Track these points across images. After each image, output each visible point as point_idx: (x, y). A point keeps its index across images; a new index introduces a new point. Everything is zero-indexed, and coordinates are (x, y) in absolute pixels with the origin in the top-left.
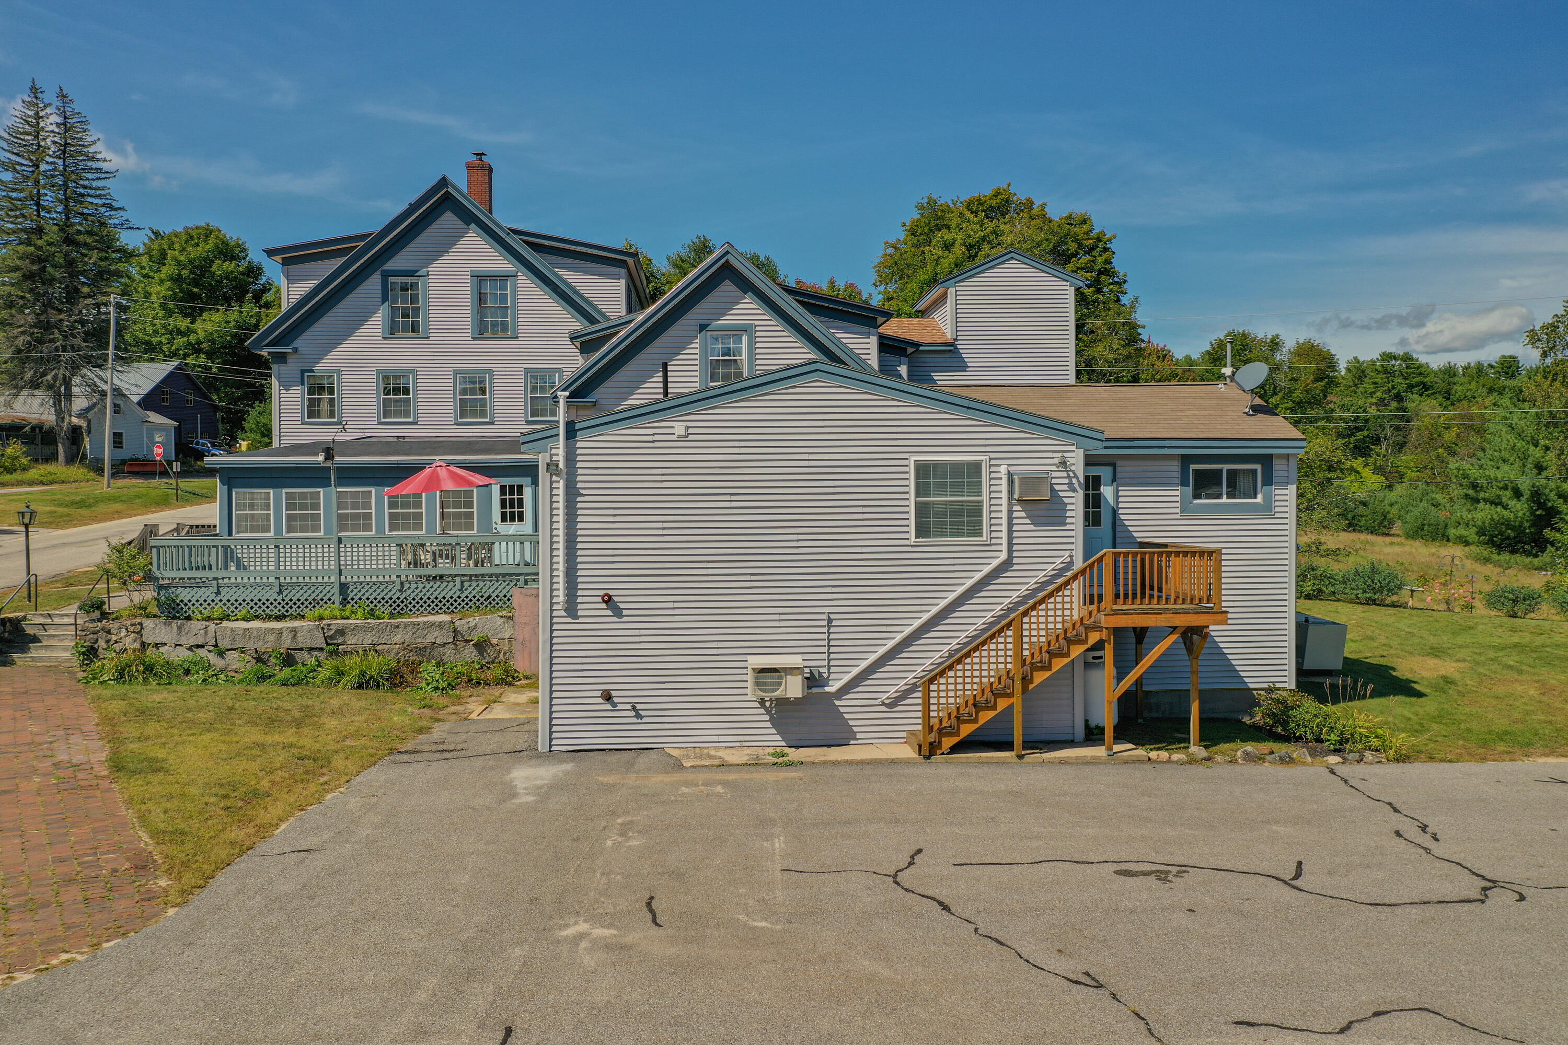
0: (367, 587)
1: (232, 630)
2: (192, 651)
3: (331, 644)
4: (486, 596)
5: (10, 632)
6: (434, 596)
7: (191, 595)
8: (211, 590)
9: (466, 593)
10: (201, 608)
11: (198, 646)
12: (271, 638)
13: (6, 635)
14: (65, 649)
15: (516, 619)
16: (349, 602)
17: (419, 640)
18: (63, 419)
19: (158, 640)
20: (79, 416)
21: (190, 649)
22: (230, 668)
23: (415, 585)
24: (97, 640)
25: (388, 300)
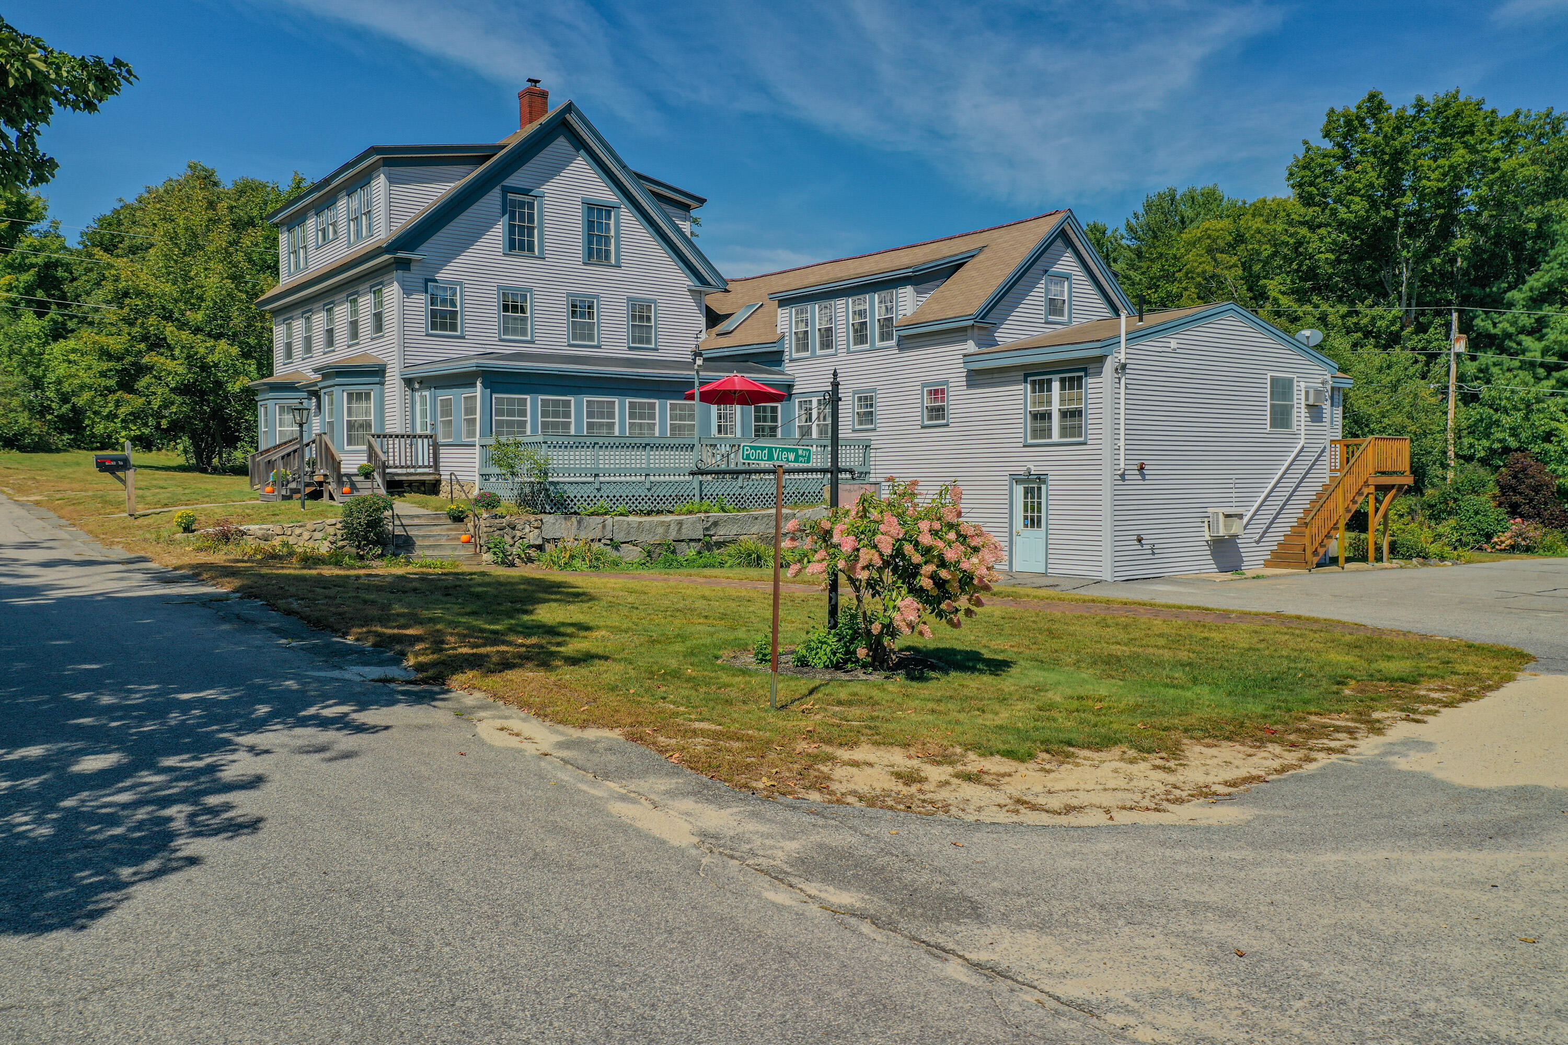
0: (717, 484)
3: (707, 535)
7: (576, 491)
8: (595, 486)
10: (586, 504)
11: (596, 540)
12: (660, 530)
16: (703, 498)
17: (770, 531)
19: (557, 535)
21: (588, 543)
25: (507, 216)
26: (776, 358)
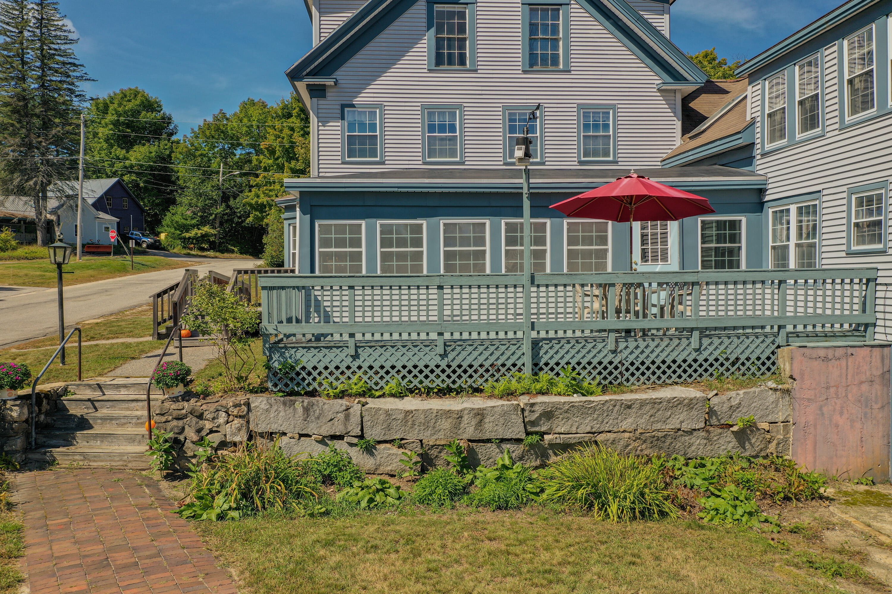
0: (567, 347)
1: (388, 413)
2: (327, 445)
3: (531, 433)
4: (732, 358)
5: (47, 414)
6: (660, 359)
7: (316, 359)
8: (346, 351)
9: (705, 354)
10: (331, 379)
11: (334, 437)
12: (446, 424)
13: (42, 417)
14: (131, 439)
15: (796, 394)
16: (541, 369)
17: (658, 426)
18: (41, 214)
19: (274, 428)
20: (51, 213)
21: (322, 441)
22: (381, 470)
23: (635, 344)
24: (183, 429)
25: (433, 30)
26: (743, 155)
